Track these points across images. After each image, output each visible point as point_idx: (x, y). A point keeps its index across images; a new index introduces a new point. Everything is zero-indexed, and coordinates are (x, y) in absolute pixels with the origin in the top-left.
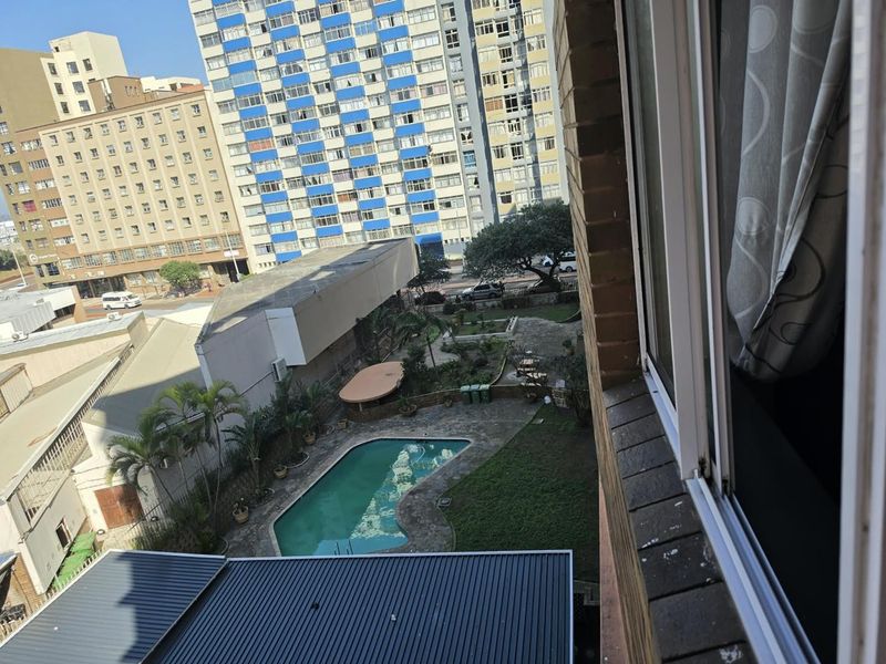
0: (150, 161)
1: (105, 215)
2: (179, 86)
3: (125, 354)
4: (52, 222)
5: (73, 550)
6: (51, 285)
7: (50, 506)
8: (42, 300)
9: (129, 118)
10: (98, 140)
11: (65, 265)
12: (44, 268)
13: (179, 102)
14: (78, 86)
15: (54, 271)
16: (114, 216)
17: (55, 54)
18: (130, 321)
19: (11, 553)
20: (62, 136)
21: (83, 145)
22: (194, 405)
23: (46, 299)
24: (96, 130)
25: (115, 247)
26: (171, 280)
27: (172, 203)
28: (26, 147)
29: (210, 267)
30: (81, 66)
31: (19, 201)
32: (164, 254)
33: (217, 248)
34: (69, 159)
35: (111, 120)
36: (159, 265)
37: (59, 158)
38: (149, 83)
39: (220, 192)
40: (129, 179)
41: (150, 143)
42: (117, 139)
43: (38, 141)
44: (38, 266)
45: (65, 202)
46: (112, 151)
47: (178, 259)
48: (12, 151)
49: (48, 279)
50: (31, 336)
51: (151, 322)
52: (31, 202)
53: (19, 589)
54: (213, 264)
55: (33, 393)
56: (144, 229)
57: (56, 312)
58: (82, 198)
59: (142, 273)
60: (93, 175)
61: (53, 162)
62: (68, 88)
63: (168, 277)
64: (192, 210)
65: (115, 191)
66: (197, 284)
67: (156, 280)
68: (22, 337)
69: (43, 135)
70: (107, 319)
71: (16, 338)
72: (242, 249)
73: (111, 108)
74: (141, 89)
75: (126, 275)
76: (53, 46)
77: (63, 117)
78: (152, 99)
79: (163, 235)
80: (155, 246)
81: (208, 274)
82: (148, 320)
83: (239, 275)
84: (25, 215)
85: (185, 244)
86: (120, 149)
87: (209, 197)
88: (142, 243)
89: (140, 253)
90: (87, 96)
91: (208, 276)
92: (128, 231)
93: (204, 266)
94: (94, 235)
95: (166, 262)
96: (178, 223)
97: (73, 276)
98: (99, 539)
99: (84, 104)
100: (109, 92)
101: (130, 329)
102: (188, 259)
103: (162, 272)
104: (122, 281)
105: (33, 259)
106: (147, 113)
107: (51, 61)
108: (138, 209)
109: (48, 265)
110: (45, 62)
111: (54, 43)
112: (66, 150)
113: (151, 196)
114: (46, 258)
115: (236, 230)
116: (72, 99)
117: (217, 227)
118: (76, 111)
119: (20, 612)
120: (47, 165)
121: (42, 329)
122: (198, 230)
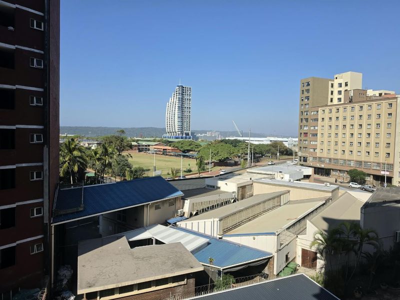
0: (360, 125)
1: (333, 143)
2: (383, 94)
3: (328, 201)
4: (312, 142)
5: (288, 266)
6: (302, 165)
7: (287, 245)
8: (301, 170)
9: (357, 106)
10: (341, 114)
11: (310, 159)
12: (302, 158)
13: (382, 102)
14: (340, 92)
15: (305, 160)
16: (336, 144)
17: (335, 80)
18: (334, 189)
19: (272, 254)
20: (327, 110)
21: (334, 115)
22: (355, 233)
23: (302, 170)
24: (341, 109)
25: (332, 157)
26: (351, 177)
27: (364, 144)
28: (313, 113)
29: (372, 176)
30: (343, 85)
31: (303, 132)
32: (352, 165)
33: (378, 168)
34: (327, 119)
35: (349, 107)
36: (348, 169)
37: (323, 119)
38: (370, 93)
39: (389, 144)
40: (348, 131)
41: (362, 118)
42: (348, 114)
43: (317, 112)
44: (300, 157)
45: (319, 135)
46: (345, 119)
47: (357, 169)
48: (307, 114)
49: (302, 162)
50: (295, 181)
51: (341, 191)
52: (307, 133)
53: (269, 268)
54: (373, 175)
55: (289, 202)
56: (347, 152)
57: (304, 176)
58: (326, 135)
59: (340, 170)
60: (333, 127)
61: (320, 120)
62: (335, 93)
63: (350, 175)
64: (372, 149)
65: (340, 135)
66: (363, 182)
67: (345, 175)
68: (292, 181)
69: (320, 110)
70: (324, 185)
71: (290, 181)
72: (392, 172)
73: (351, 101)
74: (366, 94)
75: (332, 169)
76: (335, 77)
77: (329, 103)
78: (370, 99)
79: (355, 157)
80: (350, 161)
81: (370, 179)
82: (340, 191)
83: (386, 184)
84: (303, 138)
85: (363, 163)
86: (349, 118)
87: (382, 145)
88: (344, 158)
89: (342, 162)
90: (342, 96)
91: (369, 180)
92: (340, 152)
93: (369, 175)
94: (325, 150)
95: (352, 168)
96: (363, 153)
97: (312, 164)
98: (298, 268)
99: (340, 99)
100: (352, 95)
101: (333, 191)
102: (362, 170)
103: (349, 172)
104: (330, 171)
105: (300, 154)
106: (365, 105)
107: (332, 82)
108: (348, 143)
109: (304, 157)
110: (330, 83)
111: (336, 76)
112: (327, 116)
113: (355, 140)
114: (304, 155)
115: (391, 162)
116: (336, 96)
117: (382, 159)
118: (335, 102)
119: (266, 277)
120: (317, 121)
121: (297, 180)
122: (372, 158)
